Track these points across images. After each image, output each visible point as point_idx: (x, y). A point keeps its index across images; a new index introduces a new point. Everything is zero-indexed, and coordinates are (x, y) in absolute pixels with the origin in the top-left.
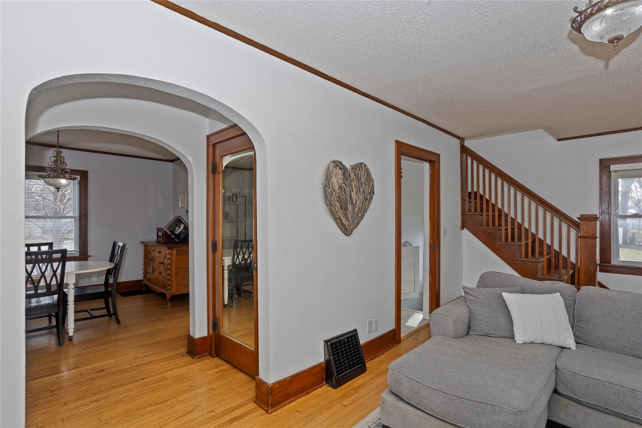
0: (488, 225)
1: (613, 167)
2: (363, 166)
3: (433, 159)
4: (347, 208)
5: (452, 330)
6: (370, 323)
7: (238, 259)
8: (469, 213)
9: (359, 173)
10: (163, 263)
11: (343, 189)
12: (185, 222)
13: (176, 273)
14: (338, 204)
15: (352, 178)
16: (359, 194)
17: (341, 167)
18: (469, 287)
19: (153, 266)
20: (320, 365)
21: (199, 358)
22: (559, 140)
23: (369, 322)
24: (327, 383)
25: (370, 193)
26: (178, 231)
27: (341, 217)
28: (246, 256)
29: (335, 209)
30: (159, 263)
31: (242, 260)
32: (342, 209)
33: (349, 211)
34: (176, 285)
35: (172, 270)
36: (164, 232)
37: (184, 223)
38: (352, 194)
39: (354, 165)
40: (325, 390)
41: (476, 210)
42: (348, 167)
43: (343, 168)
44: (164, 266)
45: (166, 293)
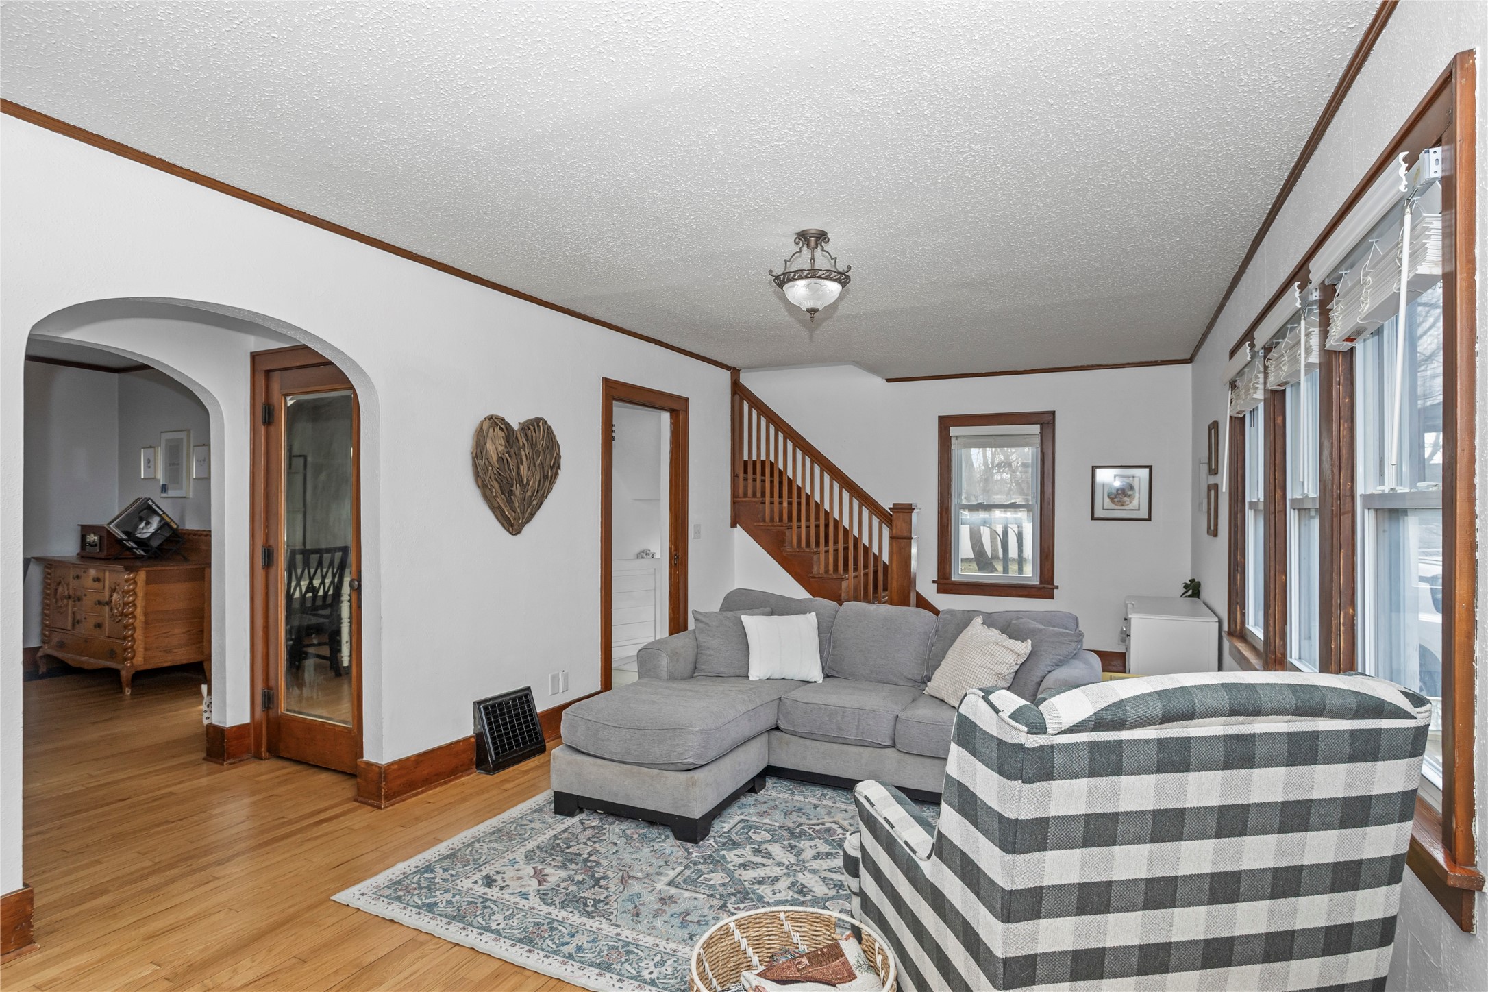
0: (772, 520)
1: (954, 431)
2: (541, 424)
3: (675, 406)
4: (512, 491)
5: (666, 669)
6: (555, 678)
7: (298, 589)
8: (744, 499)
9: (534, 435)
10: (109, 603)
11: (505, 461)
12: (162, 511)
13: (146, 623)
14: (496, 485)
15: (521, 443)
16: (534, 468)
17: (502, 426)
18: (702, 611)
19: (74, 613)
20: (466, 740)
21: (234, 763)
22: (889, 380)
23: (553, 677)
24: (477, 768)
25: (552, 468)
26: (145, 531)
27: (501, 504)
28: (316, 583)
29: (492, 492)
30: (96, 604)
31: (307, 591)
32: (503, 493)
33: (515, 496)
34: (146, 649)
35: (134, 617)
36: (105, 534)
37: (161, 513)
38: (522, 469)
39: (526, 422)
40: (475, 779)
41: (754, 495)
42: (516, 427)
43: (507, 427)
44: (111, 610)
45: (119, 667)
